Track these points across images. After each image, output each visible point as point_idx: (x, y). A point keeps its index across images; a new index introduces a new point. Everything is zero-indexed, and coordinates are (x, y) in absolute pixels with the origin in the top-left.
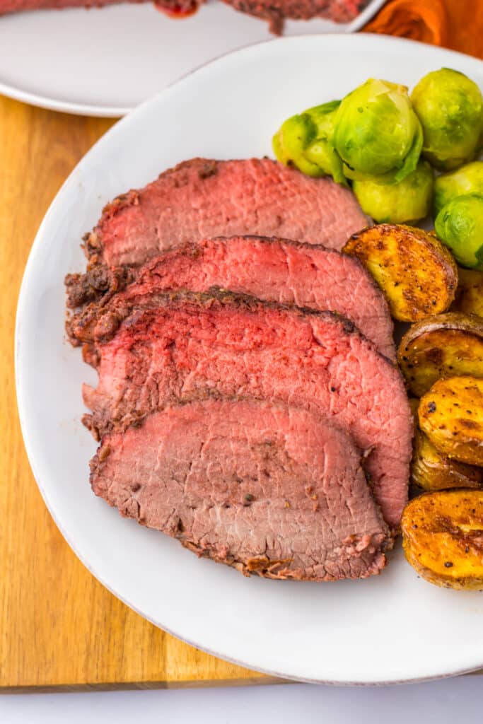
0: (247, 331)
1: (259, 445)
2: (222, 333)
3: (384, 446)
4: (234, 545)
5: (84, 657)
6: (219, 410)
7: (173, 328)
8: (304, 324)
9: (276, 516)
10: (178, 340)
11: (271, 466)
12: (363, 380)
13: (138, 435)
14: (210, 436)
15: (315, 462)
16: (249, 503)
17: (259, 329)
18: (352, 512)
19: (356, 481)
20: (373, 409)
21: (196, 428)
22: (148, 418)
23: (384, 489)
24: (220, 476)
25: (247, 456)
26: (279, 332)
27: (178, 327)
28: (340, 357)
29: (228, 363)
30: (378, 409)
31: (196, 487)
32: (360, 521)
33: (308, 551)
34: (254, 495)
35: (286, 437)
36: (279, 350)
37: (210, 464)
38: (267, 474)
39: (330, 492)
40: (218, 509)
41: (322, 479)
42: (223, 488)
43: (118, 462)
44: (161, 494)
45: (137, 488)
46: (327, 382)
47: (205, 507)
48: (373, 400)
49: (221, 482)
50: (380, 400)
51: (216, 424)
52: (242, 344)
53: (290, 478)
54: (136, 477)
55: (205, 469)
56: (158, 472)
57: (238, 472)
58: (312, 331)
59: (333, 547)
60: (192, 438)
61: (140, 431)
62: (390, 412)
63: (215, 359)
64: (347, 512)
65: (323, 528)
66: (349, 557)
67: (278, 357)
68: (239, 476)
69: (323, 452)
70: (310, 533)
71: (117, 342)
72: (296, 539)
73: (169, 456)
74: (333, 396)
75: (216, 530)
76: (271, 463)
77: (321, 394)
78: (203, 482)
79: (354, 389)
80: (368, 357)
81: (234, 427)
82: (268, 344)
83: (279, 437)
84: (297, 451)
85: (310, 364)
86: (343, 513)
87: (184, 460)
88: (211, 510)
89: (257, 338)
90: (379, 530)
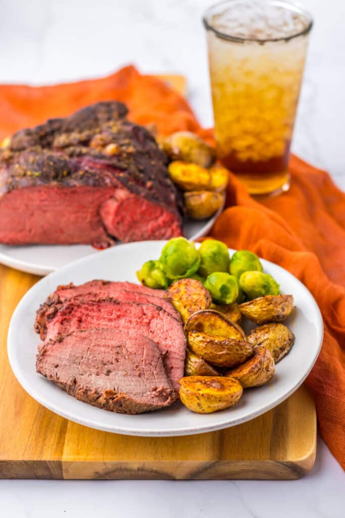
0: (114, 311)
1: (115, 347)
2: (103, 313)
3: (173, 352)
4: (99, 388)
5: (23, 451)
6: (97, 333)
7: (81, 312)
8: (140, 308)
9: (120, 378)
10: (84, 318)
11: (119, 357)
12: (165, 326)
13: (60, 345)
14: (92, 345)
15: (140, 352)
16: (108, 374)
17: (119, 310)
18: (156, 377)
19: (158, 363)
20: (168, 338)
21: (87, 341)
22: (65, 339)
23: (173, 374)
24: (96, 362)
25: (109, 353)
26: (128, 312)
27: (84, 311)
28: (155, 319)
29: (105, 325)
30: (171, 337)
31: (84, 367)
32: (160, 382)
33: (134, 392)
34: (111, 370)
35: (127, 342)
36: (127, 318)
37: (91, 357)
38: (117, 360)
39: (146, 367)
40: (93, 376)
41: (142, 361)
42: (97, 367)
43: (49, 355)
44: (67, 368)
45: (57, 366)
46: (148, 330)
47: (87, 374)
48: (168, 334)
49: (96, 364)
50: (171, 333)
51: (96, 339)
52: (112, 317)
53: (128, 361)
54: (57, 362)
55: (89, 359)
56: (67, 360)
57: (104, 360)
58: (143, 311)
59: (146, 392)
60: (84, 346)
61: (61, 344)
62: (176, 337)
63: (99, 324)
64: (153, 377)
65: (142, 384)
66: (153, 396)
67: (127, 321)
68: (104, 362)
69: (144, 348)
70: (135, 385)
71: (55, 320)
72: (129, 387)
73: (73, 354)
74: (151, 334)
75: (92, 382)
76: (120, 356)
77: (145, 333)
78: (88, 365)
79: (160, 330)
80: (167, 318)
81: (104, 341)
82: (123, 316)
83: (123, 342)
84: (131, 347)
85: (141, 322)
86: (151, 377)
87: (80, 355)
88: (90, 376)
89: (119, 313)
90: (169, 387)
